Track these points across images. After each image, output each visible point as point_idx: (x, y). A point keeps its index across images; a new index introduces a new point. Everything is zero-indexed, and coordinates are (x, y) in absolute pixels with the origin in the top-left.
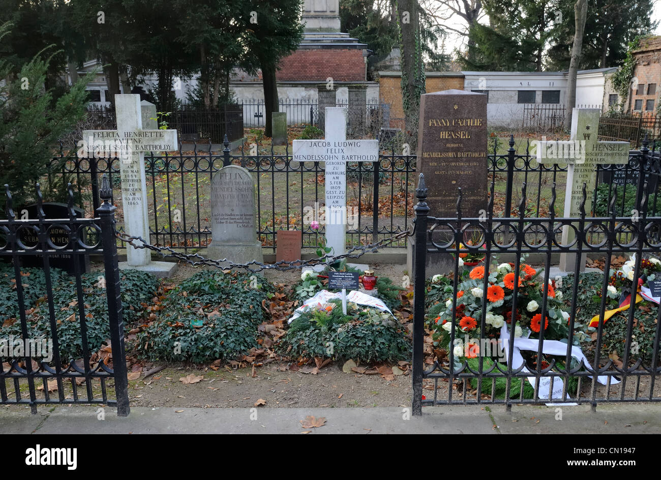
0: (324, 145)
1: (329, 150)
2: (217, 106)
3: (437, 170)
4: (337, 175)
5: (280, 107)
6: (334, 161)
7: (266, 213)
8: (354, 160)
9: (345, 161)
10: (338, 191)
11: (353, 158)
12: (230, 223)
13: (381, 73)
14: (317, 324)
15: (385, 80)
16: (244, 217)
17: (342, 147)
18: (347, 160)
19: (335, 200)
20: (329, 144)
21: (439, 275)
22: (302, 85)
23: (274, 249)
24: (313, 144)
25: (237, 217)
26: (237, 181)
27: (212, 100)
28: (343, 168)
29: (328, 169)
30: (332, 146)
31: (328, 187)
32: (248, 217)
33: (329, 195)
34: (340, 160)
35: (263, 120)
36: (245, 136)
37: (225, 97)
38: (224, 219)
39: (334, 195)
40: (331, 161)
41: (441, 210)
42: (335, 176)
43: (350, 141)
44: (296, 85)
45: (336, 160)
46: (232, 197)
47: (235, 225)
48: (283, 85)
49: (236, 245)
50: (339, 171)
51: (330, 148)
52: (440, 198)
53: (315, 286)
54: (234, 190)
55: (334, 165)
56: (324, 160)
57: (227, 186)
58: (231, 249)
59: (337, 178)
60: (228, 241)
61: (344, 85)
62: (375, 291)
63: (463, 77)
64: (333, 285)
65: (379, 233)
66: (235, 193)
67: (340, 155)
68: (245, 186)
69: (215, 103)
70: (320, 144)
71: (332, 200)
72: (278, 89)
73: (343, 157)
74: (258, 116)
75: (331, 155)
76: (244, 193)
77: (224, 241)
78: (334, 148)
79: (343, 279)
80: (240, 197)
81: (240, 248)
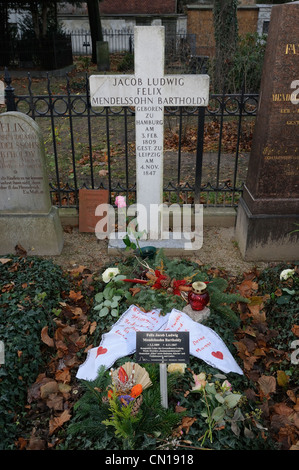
0: (134, 82)
1: (141, 90)
2: (46, 36)
3: (288, 119)
4: (151, 126)
5: (105, 37)
6: (147, 106)
7: (81, 147)
8: (175, 105)
9: (162, 106)
10: (153, 146)
11: (174, 101)
12: (14, 188)
13: (189, 6)
14: (116, 433)
15: (192, 12)
16: (31, 181)
17: (159, 86)
18: (166, 105)
19: (149, 158)
20: (140, 81)
21: (289, 270)
22: (123, 18)
23: (78, 208)
24: (118, 81)
25: (22, 181)
26: (18, 133)
27: (41, 31)
28: (160, 116)
29: (140, 116)
30: (145, 84)
31: (139, 142)
32: (36, 181)
33: (141, 152)
34: (156, 104)
35: (90, 48)
36: (75, 63)
37: (55, 28)
38: (6, 183)
39: (148, 151)
40: (144, 105)
41: (289, 174)
42: (149, 126)
43: (170, 77)
44: (117, 18)
45: (150, 105)
46: (13, 155)
47: (21, 190)
48: (106, 18)
49: (25, 216)
50: (154, 119)
51: (141, 87)
52: (290, 157)
53: (119, 298)
54: (14, 146)
55: (147, 112)
56: (133, 105)
57: (5, 141)
58: (18, 220)
59: (152, 129)
60: (15, 210)
61: (158, 17)
62: (206, 312)
63: (258, 10)
64: (145, 356)
65: (202, 190)
66: (16, 150)
67: (155, 98)
68: (28, 141)
69: (45, 33)
70: (128, 82)
71: (145, 158)
72: (102, 21)
73: (160, 100)
74: (86, 45)
75: (143, 97)
76: (29, 150)
77: (8, 210)
78: (147, 87)
79: (161, 346)
80: (23, 155)
81: (29, 219)
